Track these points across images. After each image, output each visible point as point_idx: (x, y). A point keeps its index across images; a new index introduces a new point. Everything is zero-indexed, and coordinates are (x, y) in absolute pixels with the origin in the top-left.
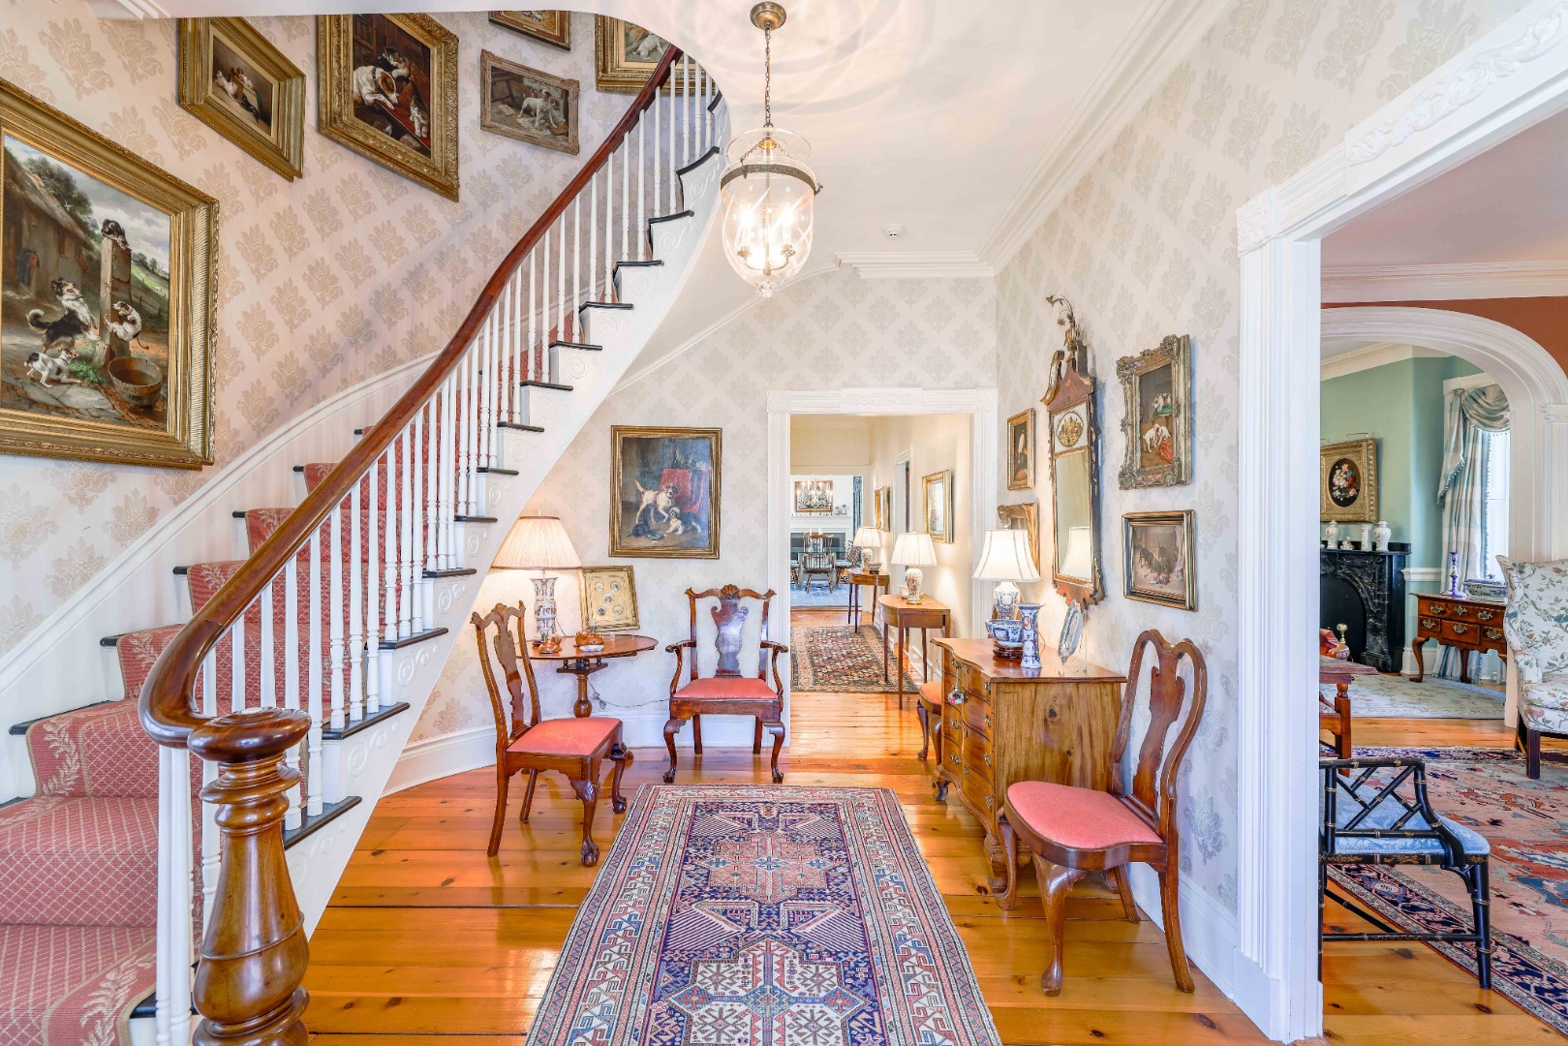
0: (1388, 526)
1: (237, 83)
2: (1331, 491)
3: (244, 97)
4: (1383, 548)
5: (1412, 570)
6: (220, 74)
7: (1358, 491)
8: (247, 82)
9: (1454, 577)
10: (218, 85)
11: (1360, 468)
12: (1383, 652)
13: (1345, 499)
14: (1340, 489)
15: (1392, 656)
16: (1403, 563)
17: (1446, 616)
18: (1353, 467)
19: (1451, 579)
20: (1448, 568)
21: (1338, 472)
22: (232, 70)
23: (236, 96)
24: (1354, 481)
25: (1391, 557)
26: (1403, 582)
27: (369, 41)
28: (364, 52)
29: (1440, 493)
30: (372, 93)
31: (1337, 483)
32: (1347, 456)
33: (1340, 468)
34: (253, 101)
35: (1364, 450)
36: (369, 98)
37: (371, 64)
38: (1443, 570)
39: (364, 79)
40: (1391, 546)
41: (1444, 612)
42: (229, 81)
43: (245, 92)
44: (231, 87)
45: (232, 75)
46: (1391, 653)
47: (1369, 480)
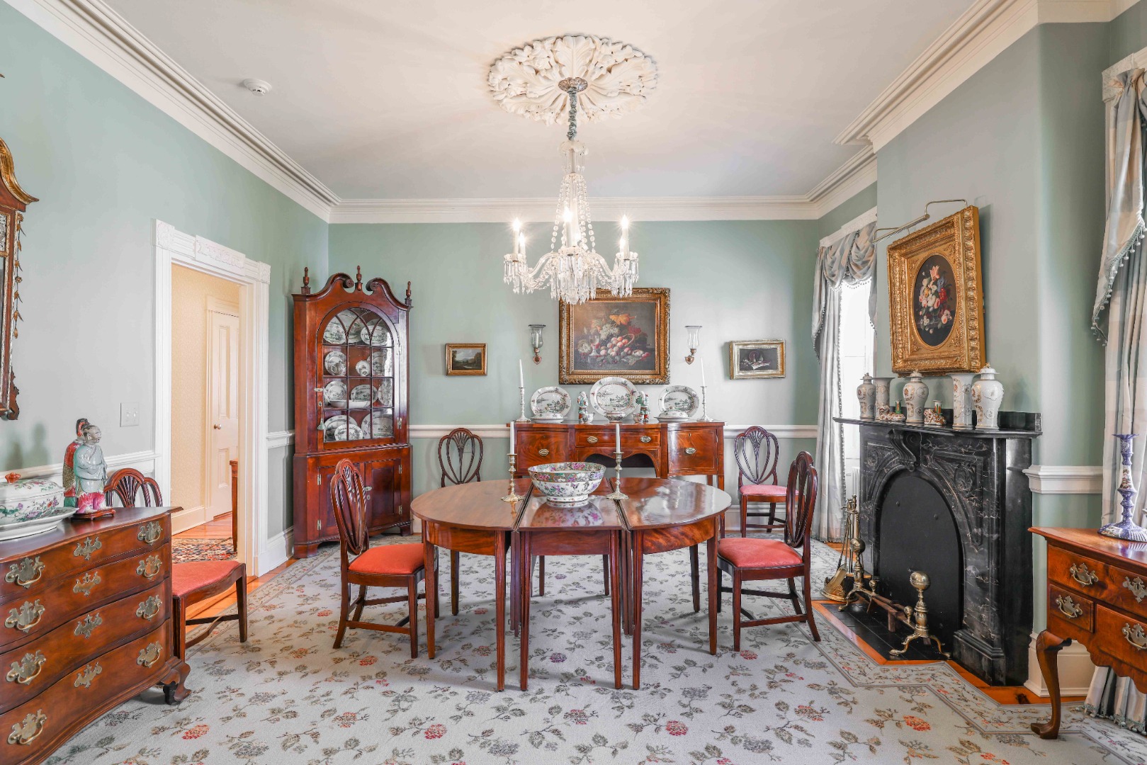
0: (997, 379)
2: (918, 318)
4: (989, 423)
5: (1044, 471)
7: (953, 313)
9: (1126, 493)
11: (954, 267)
12: (990, 642)
13: (936, 330)
14: (929, 315)
15: (1008, 652)
16: (1027, 456)
17: (1104, 595)
18: (946, 272)
19: (1120, 498)
20: (1115, 470)
21: (925, 282)
24: (948, 296)
25: (1002, 442)
26: (1027, 496)
29: (1098, 306)
31: (924, 303)
32: (936, 251)
33: (928, 275)
35: (958, 233)
38: (1107, 472)
40: (1005, 420)
41: (1100, 586)
46: (1006, 644)
47: (968, 289)
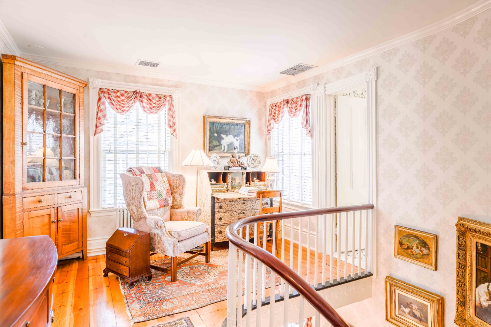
1: (410, 308)
3: (413, 313)
6: (402, 306)
8: (414, 306)
10: (401, 311)
22: (407, 303)
23: (409, 313)
27: (486, 268)
28: (483, 275)
30: (487, 300)
34: (418, 314)
36: (485, 304)
37: (487, 282)
39: (483, 292)
42: (406, 308)
43: (414, 311)
44: (407, 310)
45: (408, 305)
